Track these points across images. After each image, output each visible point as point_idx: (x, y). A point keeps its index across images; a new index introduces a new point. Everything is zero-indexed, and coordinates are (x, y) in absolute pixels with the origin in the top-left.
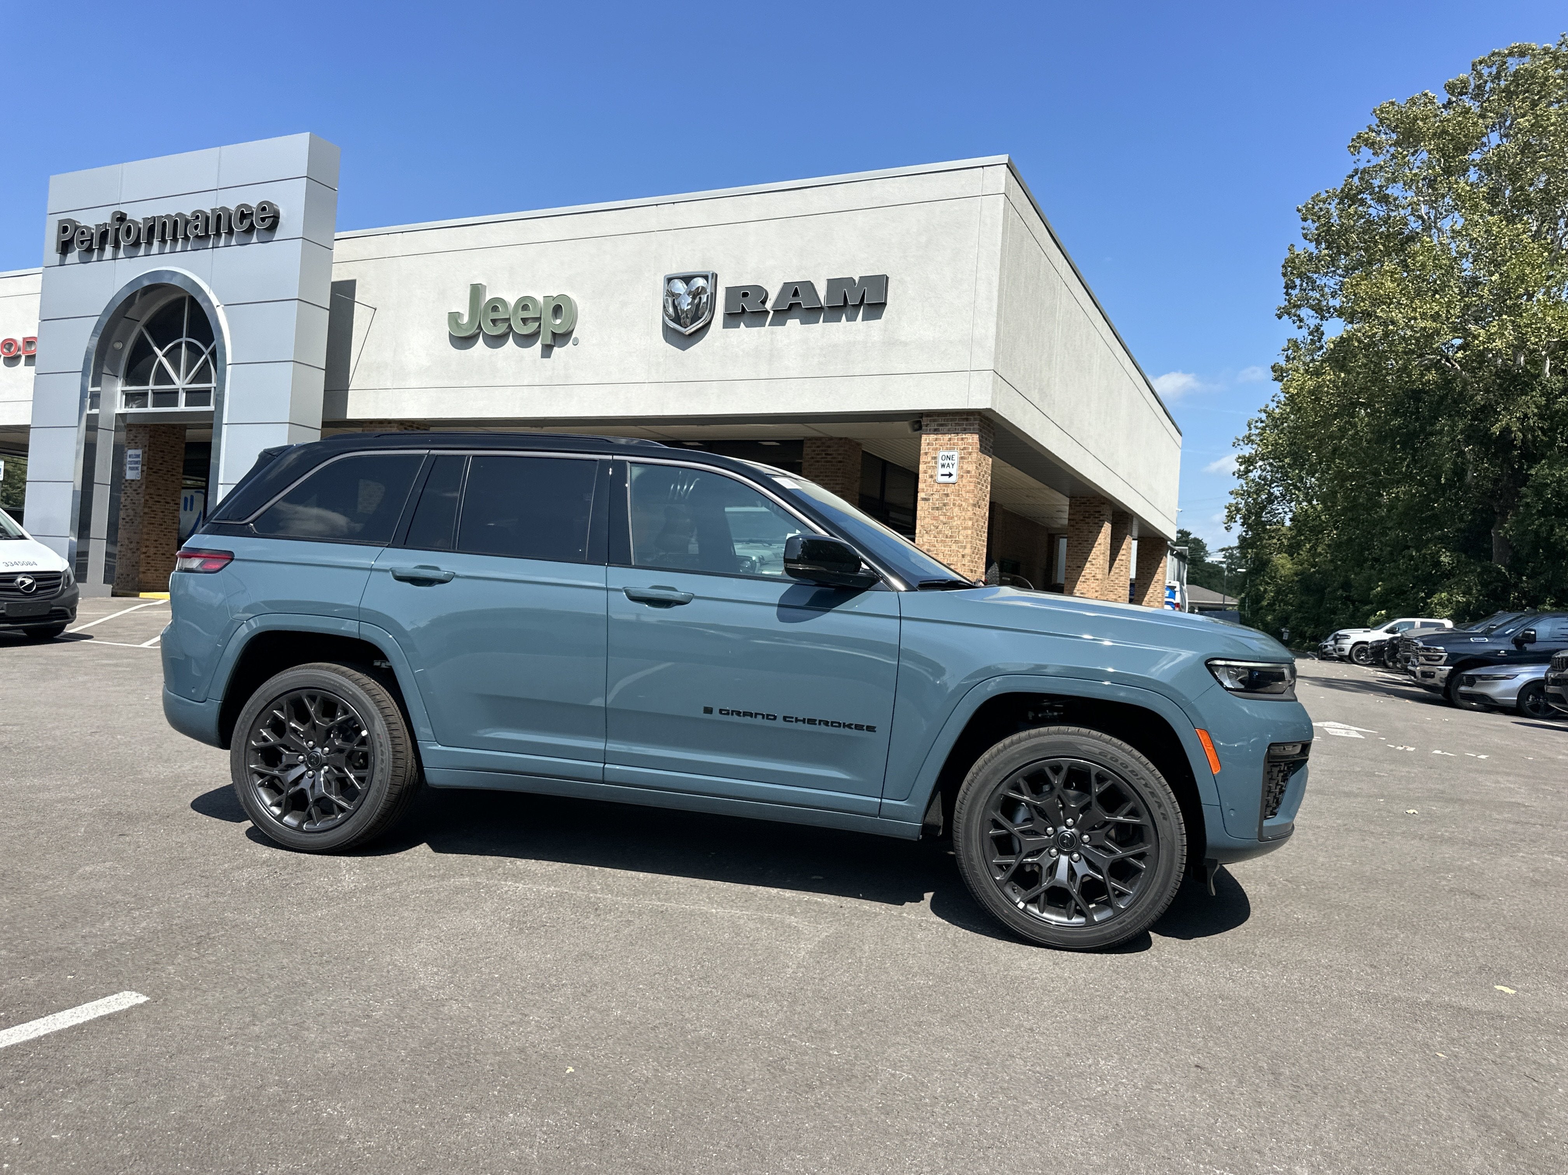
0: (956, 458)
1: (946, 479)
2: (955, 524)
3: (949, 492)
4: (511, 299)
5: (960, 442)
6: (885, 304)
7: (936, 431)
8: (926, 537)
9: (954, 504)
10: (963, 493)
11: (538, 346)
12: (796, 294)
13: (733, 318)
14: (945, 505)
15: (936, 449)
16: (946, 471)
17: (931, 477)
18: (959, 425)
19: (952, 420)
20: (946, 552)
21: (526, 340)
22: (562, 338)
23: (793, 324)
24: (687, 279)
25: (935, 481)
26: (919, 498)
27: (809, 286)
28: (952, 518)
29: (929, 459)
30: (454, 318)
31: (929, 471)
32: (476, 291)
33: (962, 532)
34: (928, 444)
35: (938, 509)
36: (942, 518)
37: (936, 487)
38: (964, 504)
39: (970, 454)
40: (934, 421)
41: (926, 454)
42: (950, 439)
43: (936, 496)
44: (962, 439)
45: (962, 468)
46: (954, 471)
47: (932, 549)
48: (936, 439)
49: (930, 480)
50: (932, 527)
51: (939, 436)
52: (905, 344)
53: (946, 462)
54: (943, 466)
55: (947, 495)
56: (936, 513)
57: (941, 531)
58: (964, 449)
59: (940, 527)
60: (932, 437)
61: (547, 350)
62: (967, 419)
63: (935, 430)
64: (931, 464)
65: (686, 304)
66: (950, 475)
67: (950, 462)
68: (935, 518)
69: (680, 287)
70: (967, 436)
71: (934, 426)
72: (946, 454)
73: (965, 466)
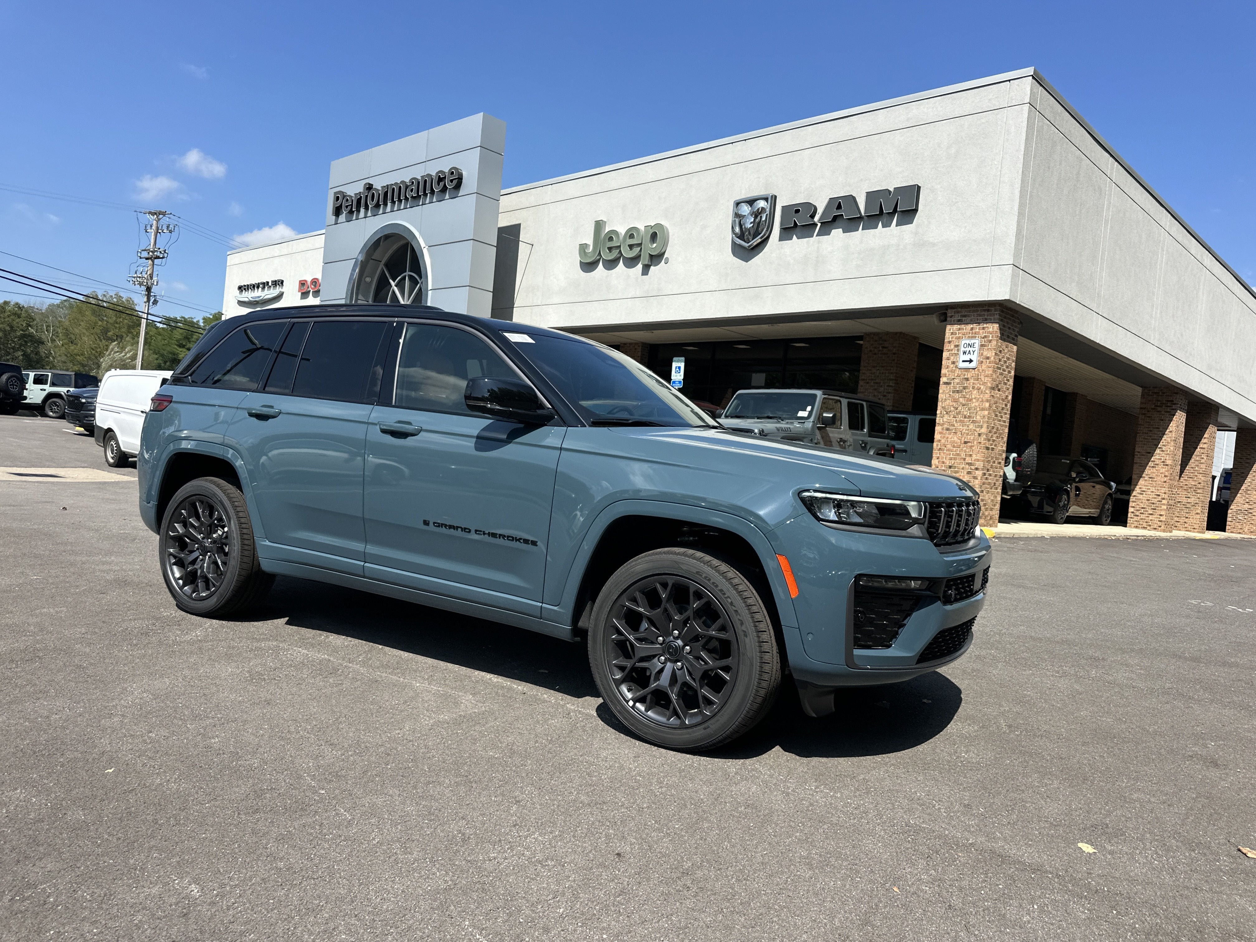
0: (976, 345)
1: (967, 365)
2: (973, 405)
3: (969, 376)
4: (622, 230)
5: (981, 331)
6: (915, 211)
7: (959, 322)
8: (946, 417)
9: (973, 388)
10: (982, 377)
11: (640, 266)
12: (839, 207)
13: (787, 232)
14: (965, 388)
15: (959, 338)
16: (967, 357)
17: (953, 363)
18: (980, 315)
19: (974, 311)
20: (964, 431)
21: (631, 262)
22: (656, 258)
23: (837, 233)
24: (751, 202)
25: (956, 367)
26: (941, 383)
27: (852, 199)
28: (971, 400)
29: (952, 347)
30: (583, 248)
31: (952, 358)
32: (599, 225)
33: (979, 413)
34: (952, 333)
35: (958, 392)
36: (961, 400)
37: (957, 372)
38: (982, 387)
39: (990, 341)
40: (958, 312)
41: (950, 342)
42: (972, 329)
43: (957, 381)
44: (984, 328)
45: (982, 354)
46: (974, 357)
47: (951, 428)
48: (960, 329)
49: (952, 366)
50: (952, 409)
51: (963, 326)
52: (934, 245)
53: (968, 349)
54: (964, 353)
55: (967, 379)
56: (957, 396)
57: (960, 412)
58: (985, 337)
59: (960, 408)
60: (956, 327)
61: (646, 270)
62: (988, 310)
63: (959, 321)
64: (953, 352)
65: (749, 223)
66: (971, 361)
67: (971, 349)
68: (956, 401)
69: (745, 209)
70: (988, 325)
71: (957, 317)
72: (968, 342)
73: (985, 353)
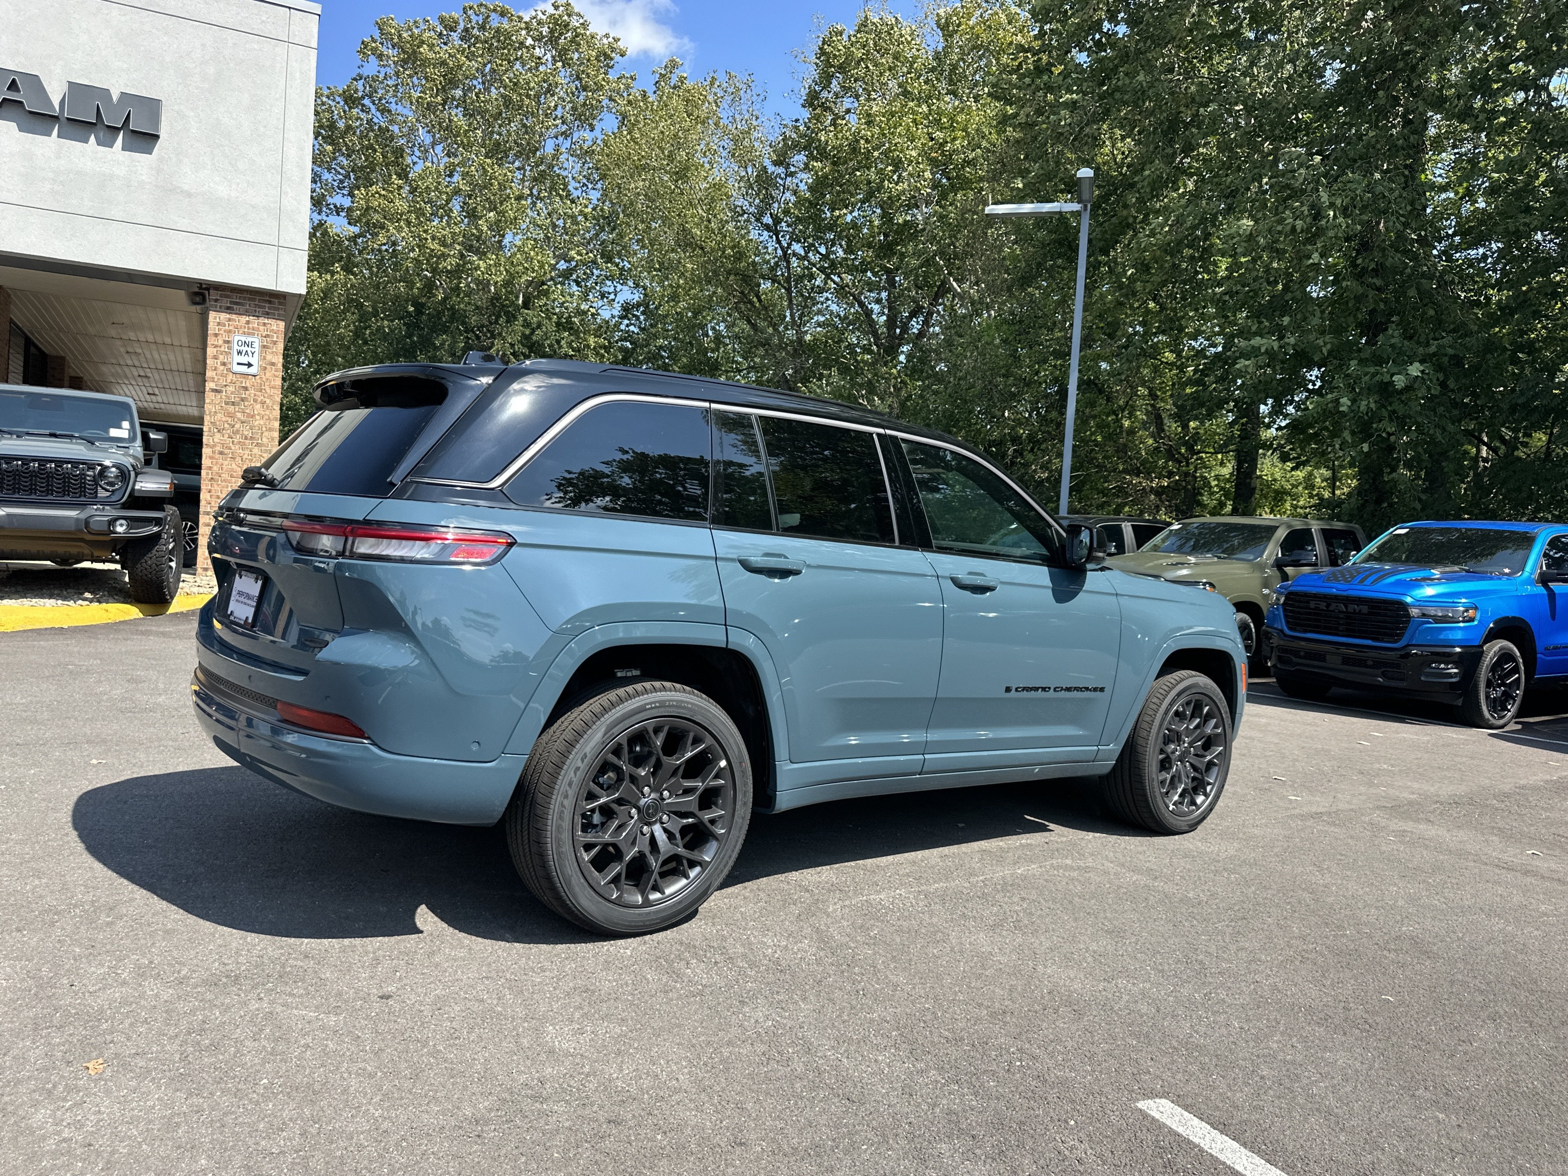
0: (256, 345)
1: (244, 369)
2: (256, 423)
3: (248, 385)
5: (261, 328)
6: (156, 137)
7: (229, 310)
8: (218, 437)
9: (255, 401)
10: (267, 388)
12: (14, 86)
14: (243, 400)
15: (230, 331)
16: (244, 359)
17: (224, 364)
18: (260, 307)
19: (250, 299)
20: (245, 456)
25: (229, 370)
26: (208, 389)
27: (35, 82)
28: (253, 416)
29: (221, 342)
31: (221, 357)
33: (266, 434)
34: (219, 324)
35: (233, 404)
36: (239, 415)
37: (230, 377)
38: (268, 401)
39: (275, 343)
40: (226, 298)
41: (216, 335)
42: (248, 322)
43: (230, 389)
44: (264, 324)
45: (265, 358)
46: (254, 360)
47: (226, 451)
48: (230, 320)
49: (222, 368)
50: (226, 426)
51: (234, 317)
53: (244, 349)
54: (239, 353)
55: (246, 389)
56: (231, 408)
57: (238, 431)
58: (267, 336)
59: (237, 426)
60: (224, 316)
62: (270, 302)
63: (228, 308)
64: (222, 349)
66: (249, 365)
67: (249, 349)
68: (230, 416)
70: (270, 321)
71: (226, 303)
72: (243, 339)
73: (269, 357)
